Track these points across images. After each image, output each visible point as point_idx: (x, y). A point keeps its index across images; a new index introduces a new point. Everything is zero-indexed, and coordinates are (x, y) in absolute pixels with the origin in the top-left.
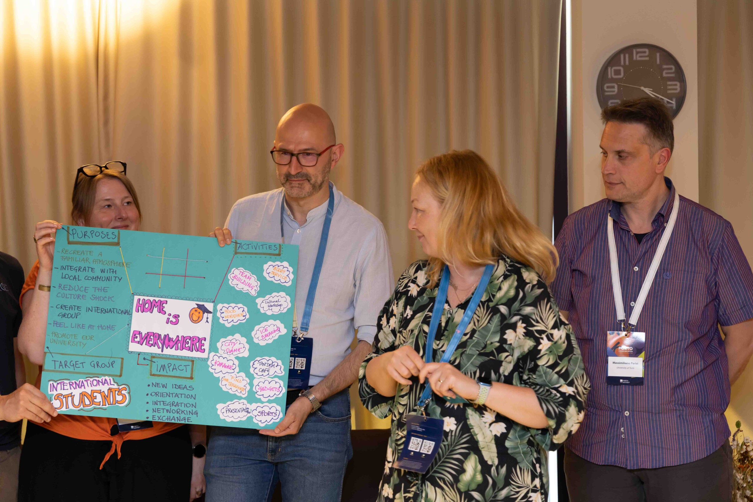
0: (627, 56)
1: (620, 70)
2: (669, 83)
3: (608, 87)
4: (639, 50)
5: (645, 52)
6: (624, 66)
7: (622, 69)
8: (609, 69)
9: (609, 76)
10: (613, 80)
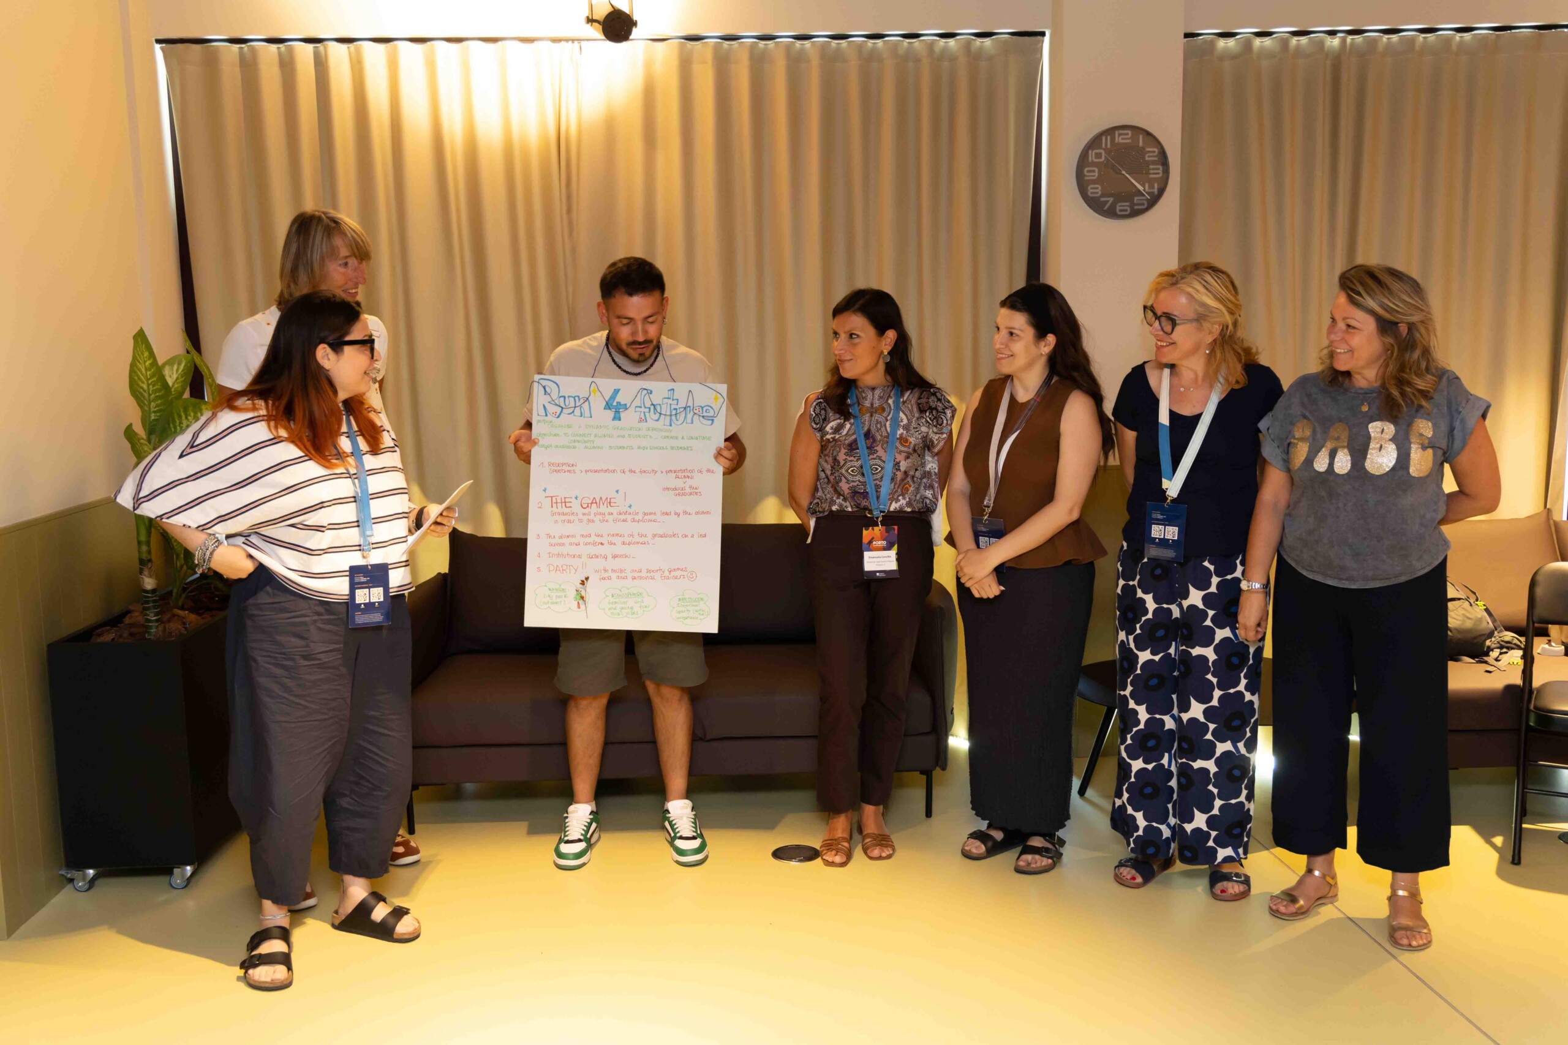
0: (1109, 138)
1: (1101, 154)
2: (1151, 167)
3: (1088, 171)
4: (1121, 132)
5: (1127, 134)
6: (1106, 149)
7: (1103, 152)
8: (1090, 152)
9: (1090, 160)
10: (1094, 164)
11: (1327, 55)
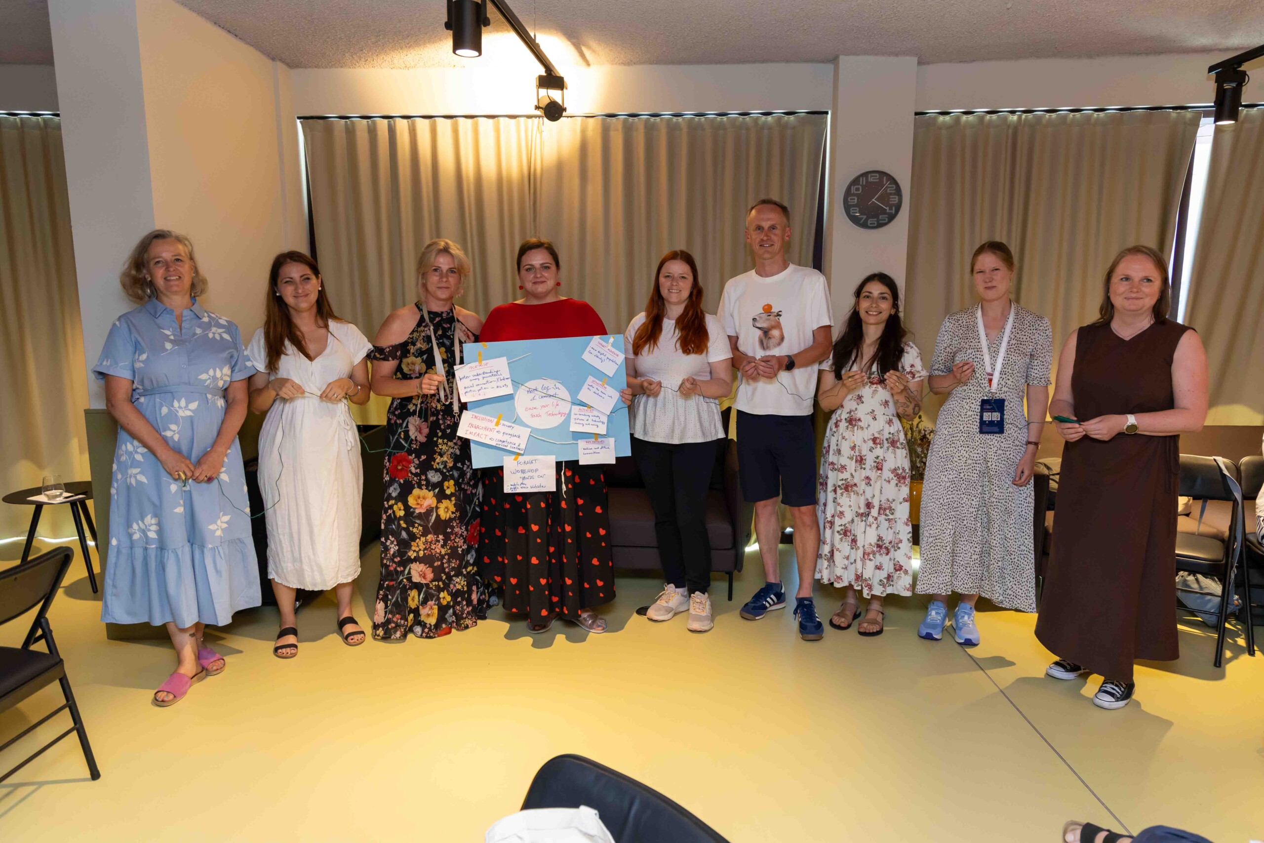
0: (864, 179)
1: (859, 189)
2: (891, 197)
3: (851, 199)
4: (873, 175)
5: (876, 176)
6: (862, 186)
7: (860, 187)
8: (852, 187)
9: (852, 192)
10: (854, 195)
11: (1009, 126)
